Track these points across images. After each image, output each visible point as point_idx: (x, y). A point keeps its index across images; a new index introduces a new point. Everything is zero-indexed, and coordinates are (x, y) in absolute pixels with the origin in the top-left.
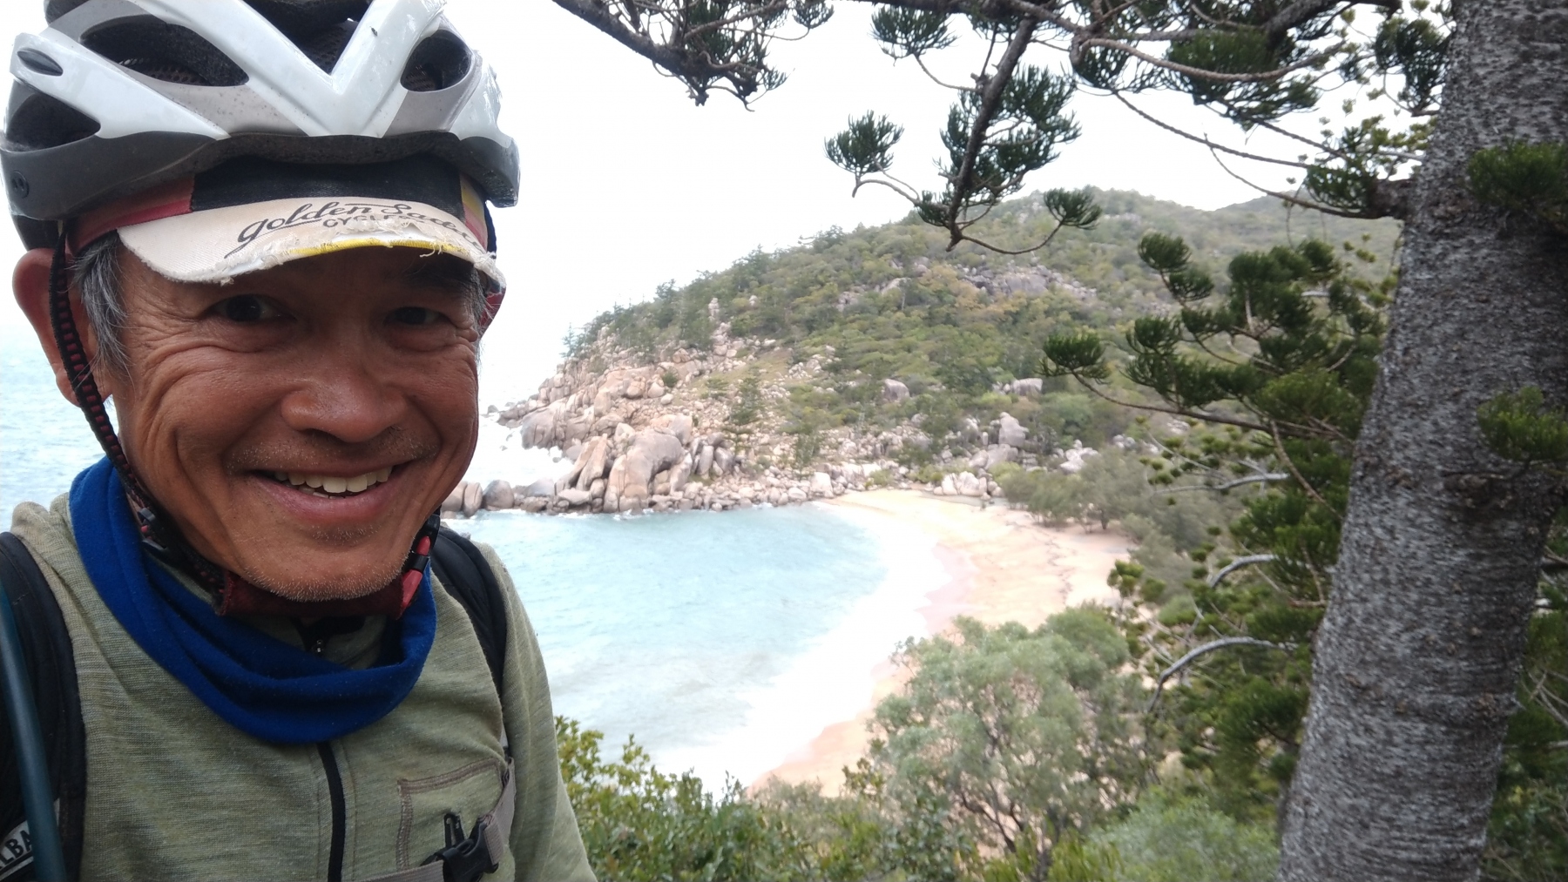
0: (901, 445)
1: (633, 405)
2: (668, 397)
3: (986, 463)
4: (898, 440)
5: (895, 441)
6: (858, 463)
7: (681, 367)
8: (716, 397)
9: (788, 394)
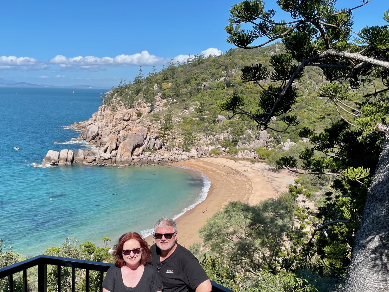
0: (223, 139)
1: (126, 123)
2: (138, 121)
3: (254, 147)
4: (222, 138)
5: (221, 138)
6: (207, 146)
7: (143, 109)
8: (156, 121)
9: (182, 120)
